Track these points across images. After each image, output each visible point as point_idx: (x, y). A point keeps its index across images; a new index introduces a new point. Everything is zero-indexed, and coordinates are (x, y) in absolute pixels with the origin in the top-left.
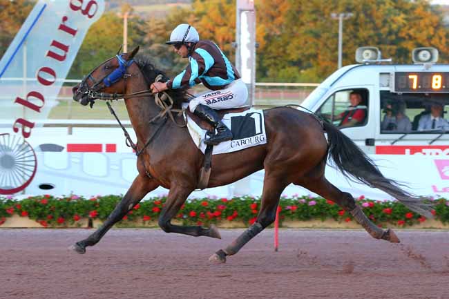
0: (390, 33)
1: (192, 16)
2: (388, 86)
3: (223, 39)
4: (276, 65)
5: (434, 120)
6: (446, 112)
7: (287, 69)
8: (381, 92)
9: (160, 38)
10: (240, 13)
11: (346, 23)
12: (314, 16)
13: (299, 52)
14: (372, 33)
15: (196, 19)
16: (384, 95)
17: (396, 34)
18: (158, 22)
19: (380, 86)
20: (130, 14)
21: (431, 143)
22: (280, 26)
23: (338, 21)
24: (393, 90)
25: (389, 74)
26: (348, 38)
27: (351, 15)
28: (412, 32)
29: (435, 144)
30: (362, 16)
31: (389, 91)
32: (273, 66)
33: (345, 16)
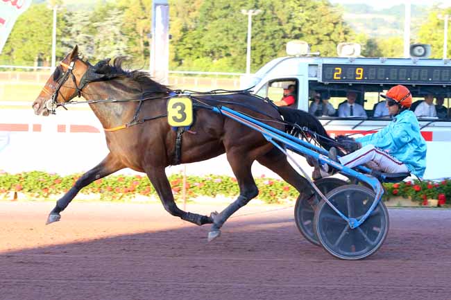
0: (294, 28)
1: (115, 9)
2: (316, 76)
3: (144, 31)
4: (190, 54)
5: (351, 106)
6: (366, 101)
7: (201, 59)
8: (309, 81)
9: (86, 29)
10: (155, 7)
11: (254, 18)
12: (225, 12)
13: (211, 43)
14: (278, 27)
15: (120, 12)
16: (313, 85)
17: (300, 29)
18: (84, 14)
19: (309, 77)
20: (59, 7)
21: (353, 128)
22: (195, 20)
23: (247, 16)
24: (320, 80)
25: (317, 65)
26: (256, 32)
27: (260, 11)
28: (314, 27)
29: (356, 129)
30: (269, 12)
31: (316, 81)
32: (188, 55)
33: (254, 12)
